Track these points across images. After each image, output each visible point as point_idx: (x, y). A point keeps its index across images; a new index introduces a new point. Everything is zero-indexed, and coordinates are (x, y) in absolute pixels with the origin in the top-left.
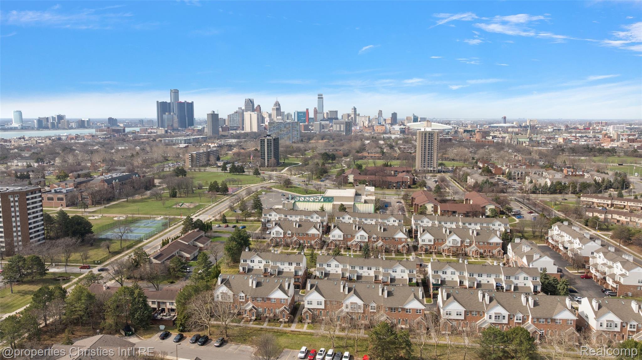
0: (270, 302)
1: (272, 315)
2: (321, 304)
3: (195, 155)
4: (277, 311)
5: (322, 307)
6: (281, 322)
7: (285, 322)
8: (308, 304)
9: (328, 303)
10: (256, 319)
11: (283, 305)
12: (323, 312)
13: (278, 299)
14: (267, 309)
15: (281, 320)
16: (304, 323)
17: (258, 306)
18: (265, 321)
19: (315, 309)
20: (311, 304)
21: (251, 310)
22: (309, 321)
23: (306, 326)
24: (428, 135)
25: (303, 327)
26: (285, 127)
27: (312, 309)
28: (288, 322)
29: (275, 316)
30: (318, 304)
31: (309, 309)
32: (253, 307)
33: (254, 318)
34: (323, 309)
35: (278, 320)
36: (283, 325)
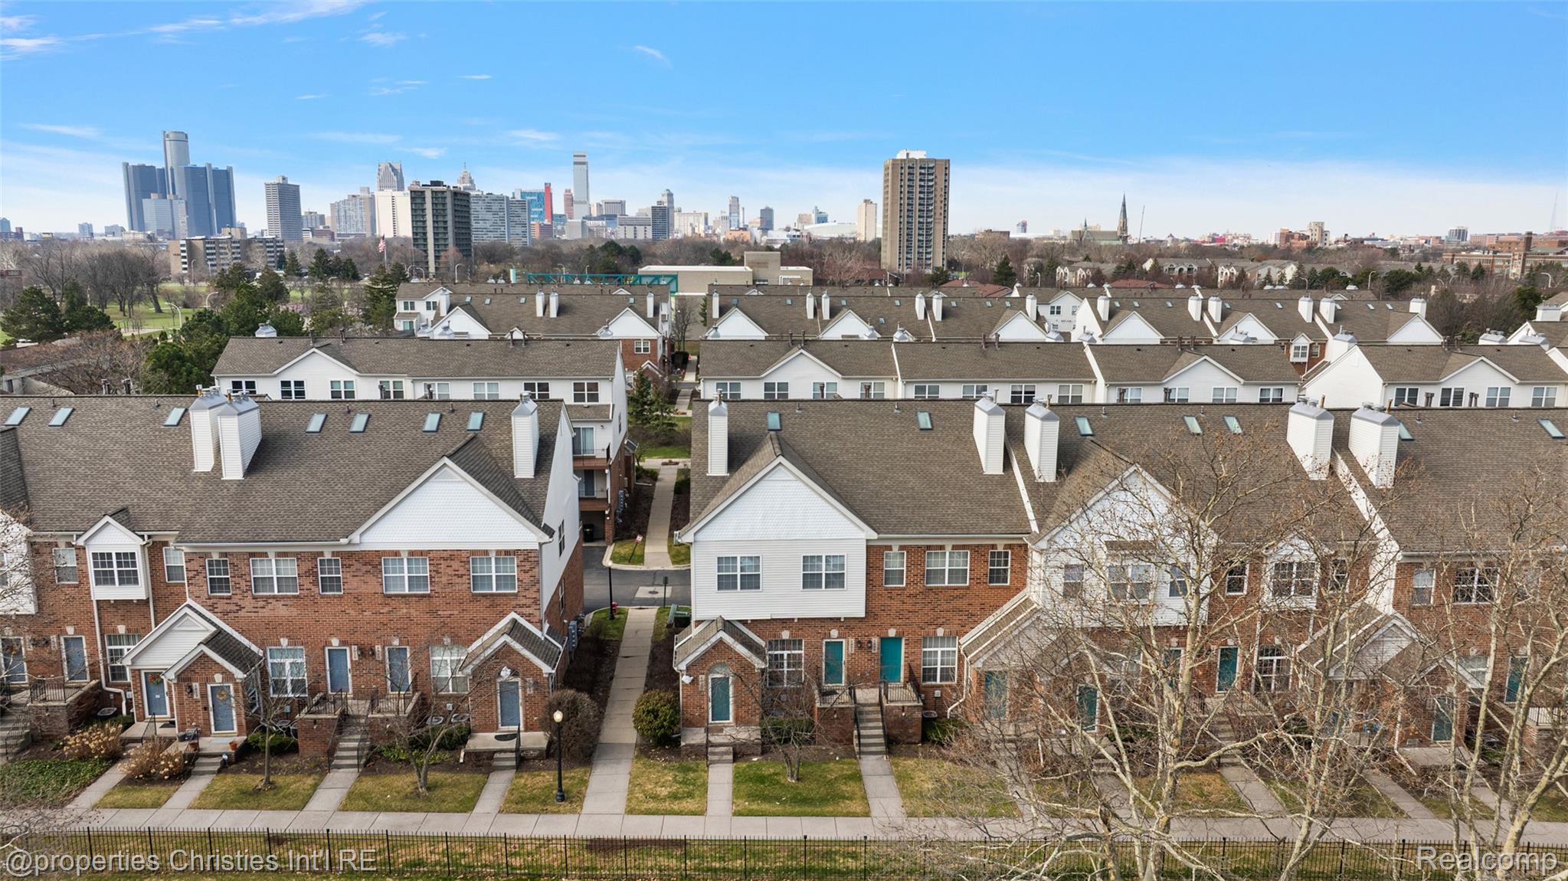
0: (370, 586)
1: (396, 707)
2: (836, 580)
3: (200, 245)
4: (446, 663)
5: (850, 601)
6: (483, 762)
7: (523, 761)
8: (725, 583)
9: (896, 562)
10: (243, 755)
11: (496, 605)
12: (848, 646)
13: (452, 556)
14: (352, 654)
15: (486, 740)
16: (702, 752)
17: (267, 632)
18: (325, 764)
19: (785, 622)
20: (751, 582)
21: (192, 672)
22: (732, 731)
23: (721, 777)
24: (917, 171)
25: (693, 792)
26: (489, 209)
27: (754, 624)
28: (548, 754)
29: (423, 708)
30: (811, 581)
31: (728, 626)
32: (218, 641)
33: (220, 742)
34: (846, 624)
35: (455, 741)
36: (498, 786)
